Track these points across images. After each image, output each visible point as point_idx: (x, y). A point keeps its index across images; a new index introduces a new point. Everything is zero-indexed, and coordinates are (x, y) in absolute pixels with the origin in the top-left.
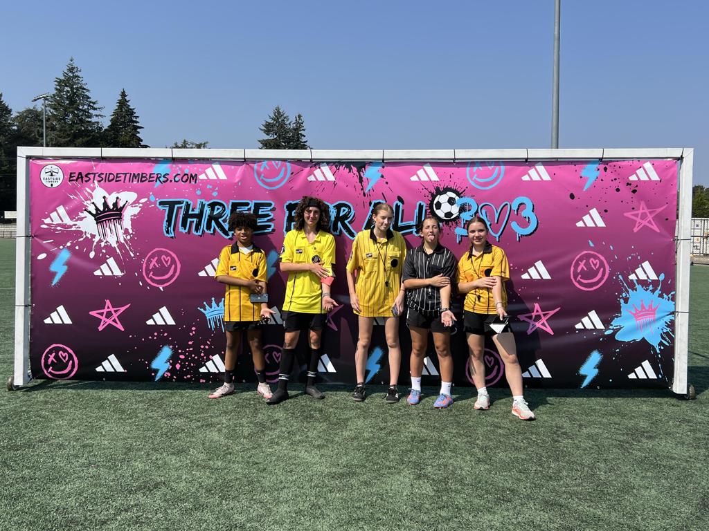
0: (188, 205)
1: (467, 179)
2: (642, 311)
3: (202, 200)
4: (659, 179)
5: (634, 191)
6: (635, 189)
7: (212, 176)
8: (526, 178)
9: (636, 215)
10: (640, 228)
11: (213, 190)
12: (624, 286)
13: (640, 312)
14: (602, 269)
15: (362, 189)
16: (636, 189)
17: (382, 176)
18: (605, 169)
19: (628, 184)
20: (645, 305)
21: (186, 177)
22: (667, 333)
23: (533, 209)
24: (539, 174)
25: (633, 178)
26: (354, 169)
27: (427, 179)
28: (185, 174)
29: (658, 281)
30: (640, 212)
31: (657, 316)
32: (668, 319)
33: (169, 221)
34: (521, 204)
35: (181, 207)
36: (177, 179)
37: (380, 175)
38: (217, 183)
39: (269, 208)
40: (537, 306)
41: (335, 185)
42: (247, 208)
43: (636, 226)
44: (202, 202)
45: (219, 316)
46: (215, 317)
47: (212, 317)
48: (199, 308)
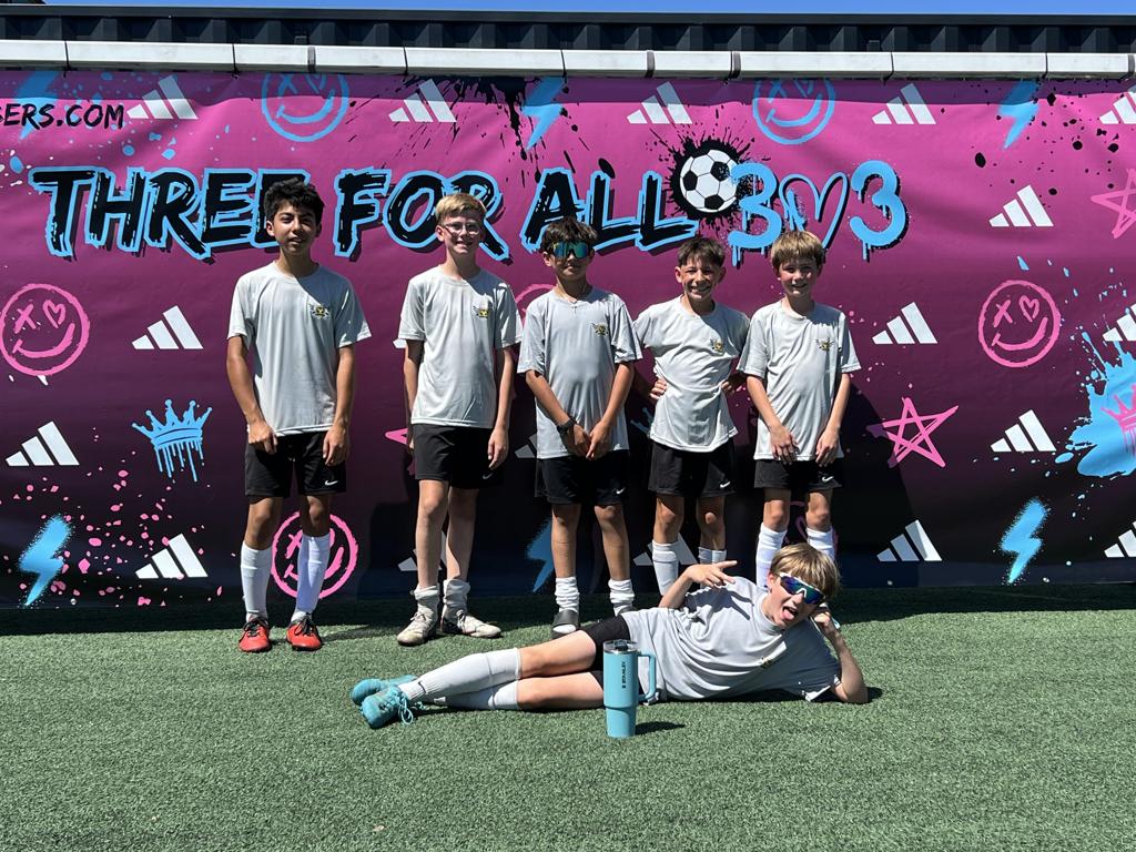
0: (104, 183)
1: (754, 123)
3: (137, 170)
5: (1114, 148)
6: (1113, 142)
7: (162, 113)
8: (881, 119)
10: (1126, 227)
11: (164, 144)
12: (1093, 356)
13: (1130, 413)
14: (1045, 320)
15: (518, 143)
16: (1116, 142)
17: (564, 113)
18: (1050, 100)
21: (95, 113)
23: (898, 188)
24: (910, 111)
25: (1108, 119)
26: (500, 94)
27: (666, 122)
33: (60, 219)
34: (872, 177)
36: (74, 118)
40: (908, 403)
41: (456, 132)
42: (245, 186)
43: (1118, 226)
44: (138, 174)
45: (184, 443)
46: (175, 446)
47: (167, 445)
48: (134, 425)
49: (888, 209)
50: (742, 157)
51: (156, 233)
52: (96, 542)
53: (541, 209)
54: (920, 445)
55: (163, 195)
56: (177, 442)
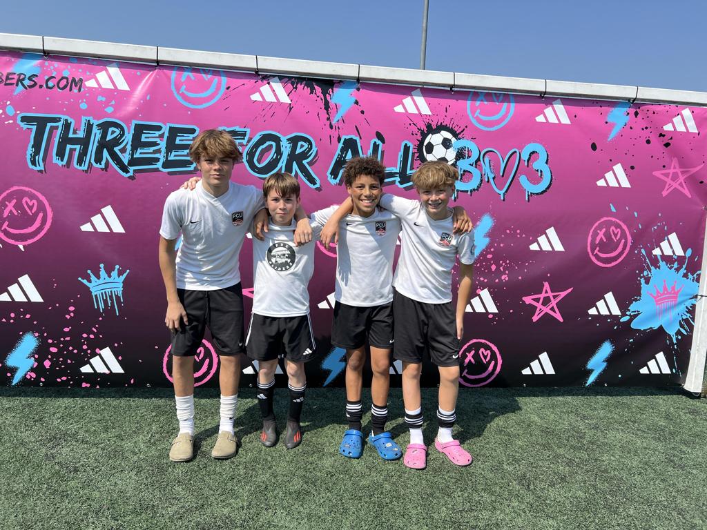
0: (67, 125)
1: (468, 116)
2: (664, 294)
3: (88, 118)
4: (697, 132)
5: (667, 145)
6: (668, 142)
7: (107, 84)
8: (540, 119)
9: (667, 175)
10: (670, 190)
11: (107, 104)
12: (645, 262)
13: (662, 295)
14: (623, 241)
15: (328, 119)
16: (670, 141)
17: (357, 103)
18: (636, 114)
19: (661, 135)
20: (667, 287)
21: (64, 82)
22: (686, 321)
23: (547, 160)
24: (557, 114)
25: (668, 128)
26: (318, 89)
27: (416, 112)
28: (63, 78)
29: (684, 257)
30: (671, 171)
31: (679, 299)
32: (688, 303)
33: (37, 146)
34: (533, 153)
35: (57, 127)
36: (50, 84)
37: (353, 100)
38: (114, 95)
39: (191, 136)
40: (546, 285)
41: (291, 109)
42: (157, 133)
43: (666, 189)
44: (89, 121)
45: (111, 291)
46: (105, 292)
47: (100, 292)
48: (80, 279)
49: (541, 171)
50: (460, 136)
51: (98, 159)
52: (54, 350)
53: (340, 159)
54: (551, 309)
55: (104, 135)
56: (107, 291)
